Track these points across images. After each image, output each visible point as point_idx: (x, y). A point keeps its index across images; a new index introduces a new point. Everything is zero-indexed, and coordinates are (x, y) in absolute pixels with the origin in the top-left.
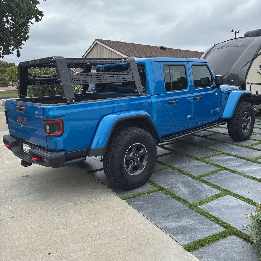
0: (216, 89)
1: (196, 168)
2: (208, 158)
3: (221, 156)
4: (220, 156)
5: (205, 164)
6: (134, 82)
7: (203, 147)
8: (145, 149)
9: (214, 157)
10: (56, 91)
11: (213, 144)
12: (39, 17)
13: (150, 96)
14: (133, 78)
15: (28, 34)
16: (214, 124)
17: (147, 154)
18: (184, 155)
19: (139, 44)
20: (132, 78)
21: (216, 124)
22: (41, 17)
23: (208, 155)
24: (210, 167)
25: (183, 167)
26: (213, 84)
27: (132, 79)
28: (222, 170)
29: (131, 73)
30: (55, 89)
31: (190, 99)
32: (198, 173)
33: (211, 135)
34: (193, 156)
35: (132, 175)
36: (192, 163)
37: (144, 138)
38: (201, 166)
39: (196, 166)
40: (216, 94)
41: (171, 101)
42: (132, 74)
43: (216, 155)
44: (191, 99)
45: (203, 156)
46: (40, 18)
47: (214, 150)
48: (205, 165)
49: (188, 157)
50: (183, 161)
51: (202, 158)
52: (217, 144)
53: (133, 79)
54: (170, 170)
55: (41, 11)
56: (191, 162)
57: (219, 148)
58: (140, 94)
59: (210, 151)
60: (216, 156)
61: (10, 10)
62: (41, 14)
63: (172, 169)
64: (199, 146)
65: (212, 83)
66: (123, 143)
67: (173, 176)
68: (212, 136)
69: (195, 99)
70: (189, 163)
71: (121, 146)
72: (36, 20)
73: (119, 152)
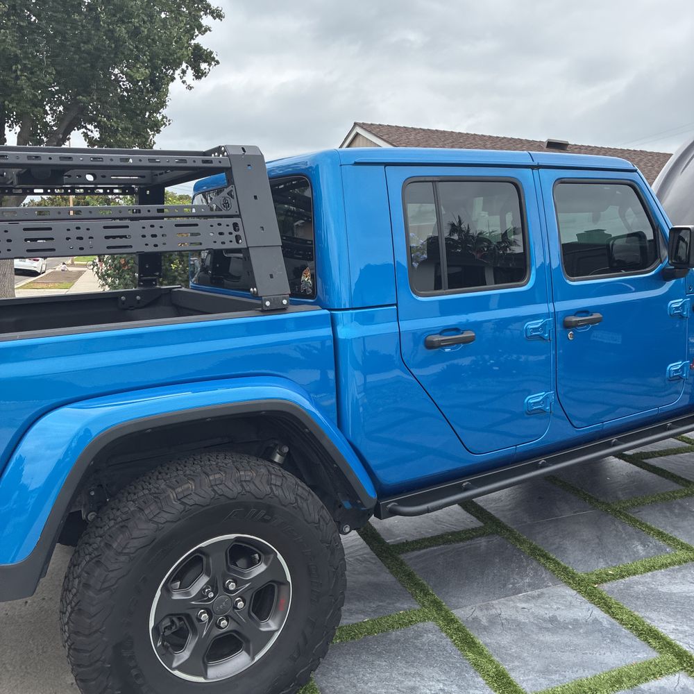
0: (674, 281)
1: (548, 638)
2: (623, 577)
3: (684, 576)
4: (680, 575)
5: (598, 613)
6: (246, 251)
7: (617, 513)
8: (279, 556)
9: (649, 574)
10: (176, 273)
11: (665, 499)
12: (204, 66)
13: (326, 312)
14: (241, 233)
15: (164, 111)
16: (665, 429)
17: (289, 579)
18: (525, 548)
19: (485, 136)
20: (235, 233)
21: (670, 429)
22: (207, 67)
23: (627, 562)
24: (615, 639)
25: (494, 620)
26: (661, 262)
27: (233, 238)
28: (669, 671)
29: (233, 211)
30: (173, 267)
31: (537, 324)
32: (546, 671)
33: (668, 455)
34: (559, 560)
35: (201, 680)
36: (540, 601)
37: (263, 512)
38: (576, 624)
39: (554, 624)
40: (675, 303)
41: (440, 334)
42: (239, 216)
43: (660, 567)
44: (543, 326)
45: (600, 566)
46: (205, 69)
47: (660, 535)
48: (596, 621)
49: (535, 564)
50: (505, 585)
51: (594, 578)
52: (679, 500)
53: (238, 238)
54: (431, 632)
55: (208, 51)
56: (539, 596)
57: (685, 523)
58: (268, 303)
59: (639, 539)
60: (659, 574)
61: (113, 45)
62: (208, 57)
63: (441, 629)
64: (603, 503)
65: (657, 256)
66: (136, 543)
67: (426, 672)
68: (671, 458)
69: (567, 326)
70: (528, 600)
71: (122, 558)
72: (194, 75)
73: (106, 585)
